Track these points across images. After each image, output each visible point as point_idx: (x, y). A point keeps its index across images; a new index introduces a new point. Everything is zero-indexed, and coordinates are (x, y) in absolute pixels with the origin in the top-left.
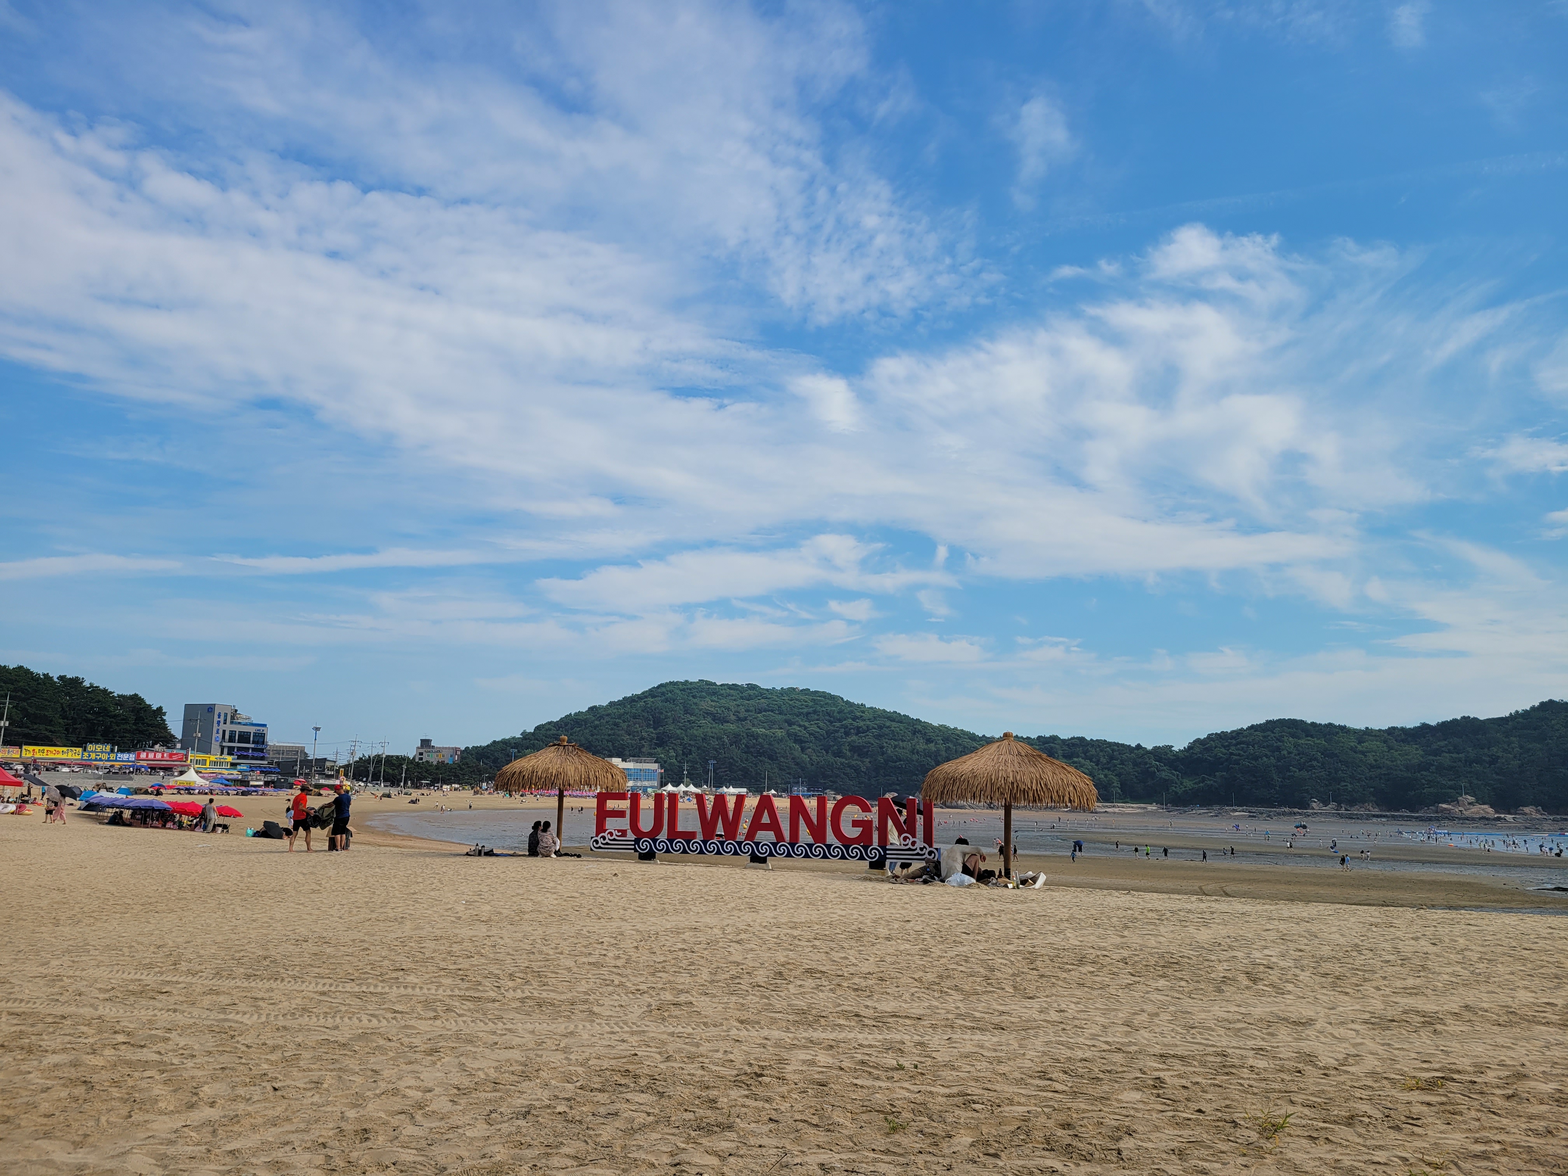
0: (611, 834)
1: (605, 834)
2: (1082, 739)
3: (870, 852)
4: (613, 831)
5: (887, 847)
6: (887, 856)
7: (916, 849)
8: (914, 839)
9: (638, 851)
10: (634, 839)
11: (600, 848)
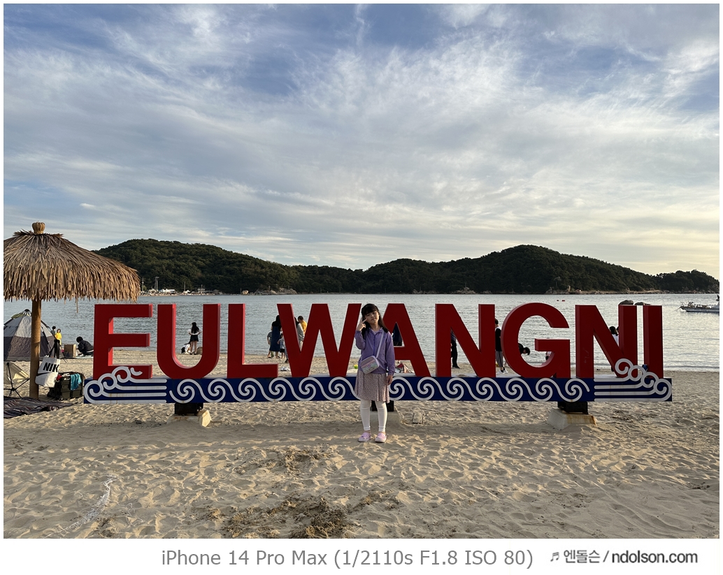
0: (123, 374)
1: (112, 375)
3: (569, 388)
4: (126, 369)
5: (595, 380)
6: (596, 394)
7: (639, 382)
8: (635, 367)
9: (173, 401)
10: (166, 381)
11: (102, 398)
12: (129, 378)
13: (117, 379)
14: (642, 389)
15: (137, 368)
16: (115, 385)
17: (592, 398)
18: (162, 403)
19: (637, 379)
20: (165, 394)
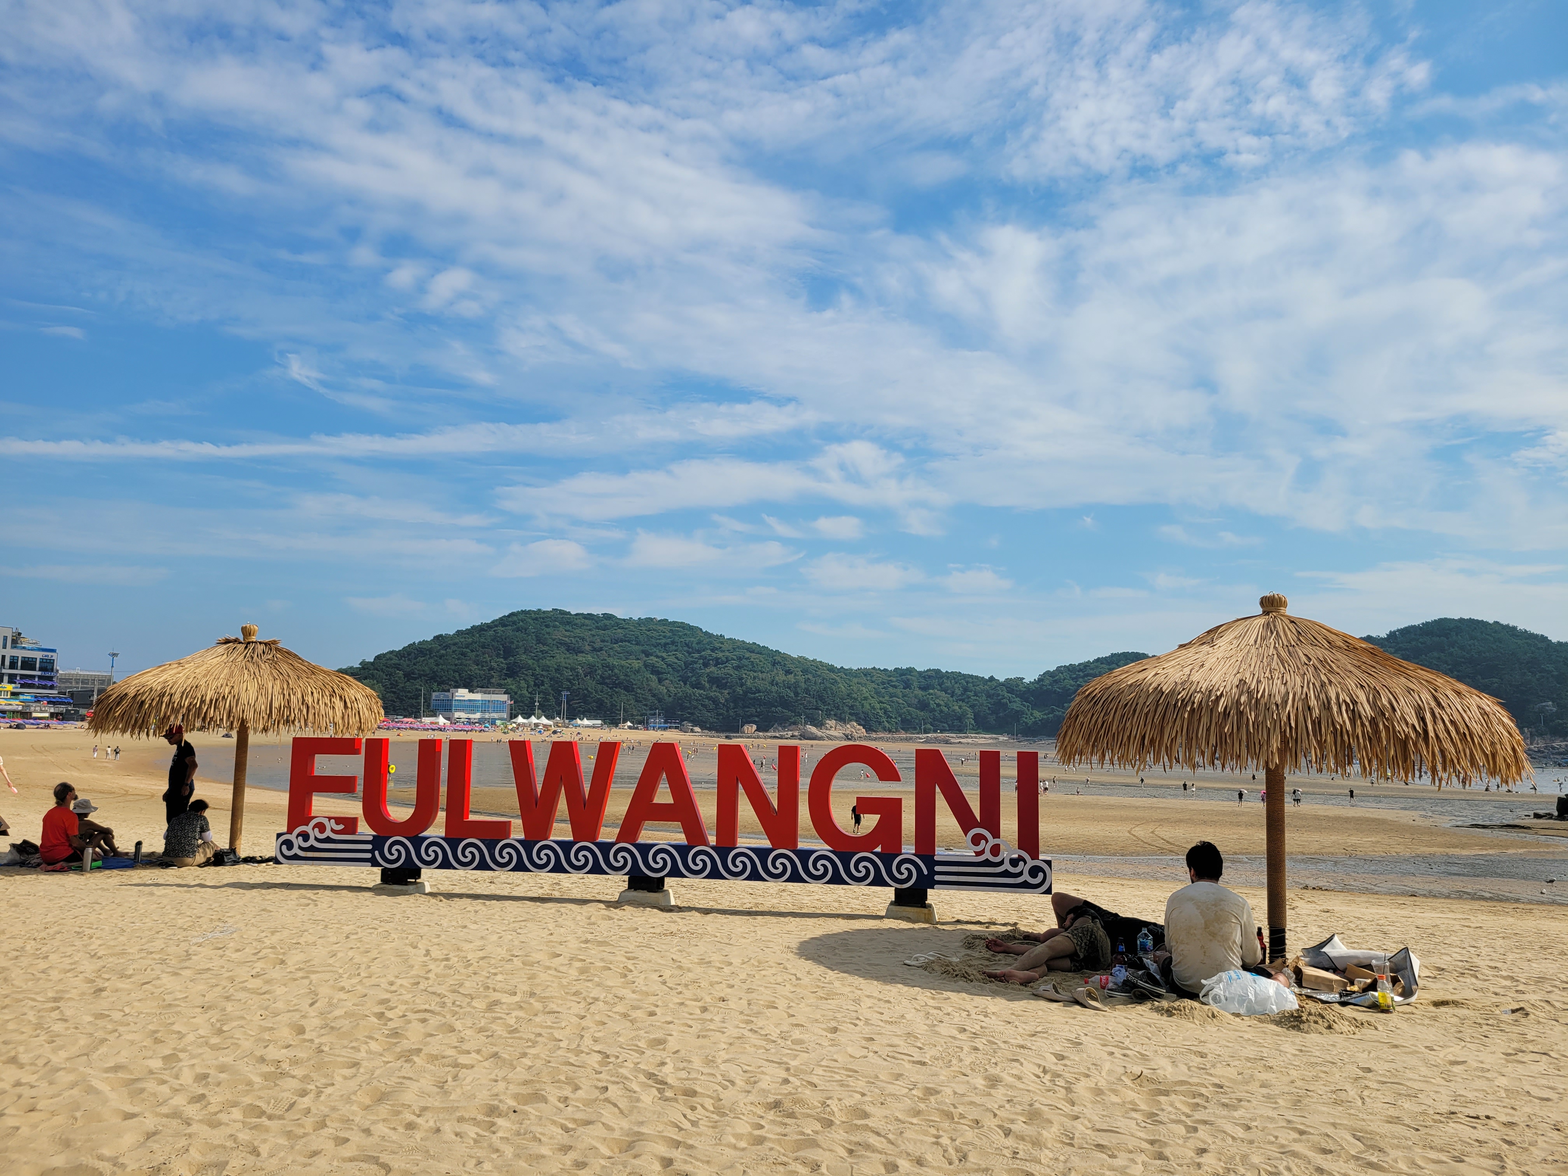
0: (321, 827)
1: (309, 828)
2: (938, 671)
3: (898, 867)
4: (325, 821)
5: (936, 858)
6: (937, 878)
7: (1002, 863)
8: (997, 841)
9: (380, 865)
10: (371, 838)
11: (296, 857)
12: (328, 833)
13: (314, 833)
14: (1006, 874)
15: (338, 820)
16: (312, 842)
17: (932, 884)
18: (367, 868)
19: (997, 860)
20: (369, 855)
